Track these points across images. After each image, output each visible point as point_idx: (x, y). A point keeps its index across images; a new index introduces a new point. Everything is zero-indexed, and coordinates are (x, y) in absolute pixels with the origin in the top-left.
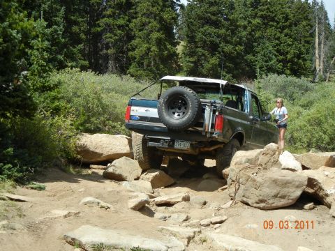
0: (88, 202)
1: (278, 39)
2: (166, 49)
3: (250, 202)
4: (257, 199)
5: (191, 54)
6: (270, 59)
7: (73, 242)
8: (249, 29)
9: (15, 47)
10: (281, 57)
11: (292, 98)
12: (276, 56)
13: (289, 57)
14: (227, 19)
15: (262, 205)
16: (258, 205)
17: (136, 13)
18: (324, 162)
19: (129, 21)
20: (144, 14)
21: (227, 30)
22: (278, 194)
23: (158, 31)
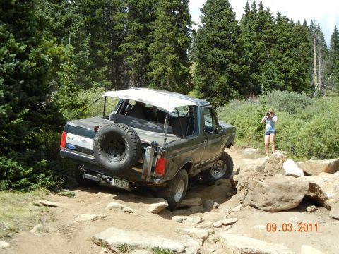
0: (113, 207)
1: (280, 59)
2: (180, 69)
3: (257, 205)
4: (264, 203)
5: (203, 74)
6: (274, 77)
7: (100, 243)
8: (254, 50)
9: (47, 70)
10: (283, 75)
11: (293, 111)
12: (278, 74)
13: (290, 74)
14: (234, 42)
15: (268, 208)
16: (265, 208)
17: (153, 38)
18: (324, 169)
19: (147, 45)
20: (160, 39)
21: (234, 52)
22: (283, 197)
23: (173, 54)
